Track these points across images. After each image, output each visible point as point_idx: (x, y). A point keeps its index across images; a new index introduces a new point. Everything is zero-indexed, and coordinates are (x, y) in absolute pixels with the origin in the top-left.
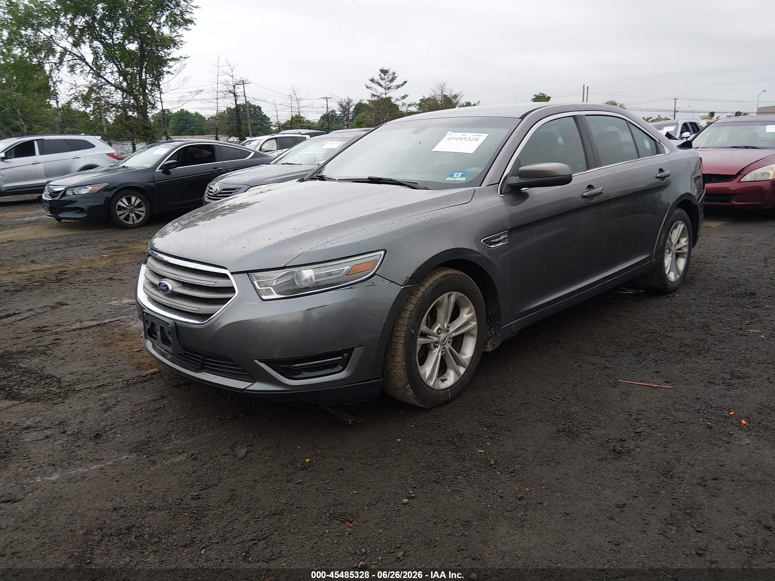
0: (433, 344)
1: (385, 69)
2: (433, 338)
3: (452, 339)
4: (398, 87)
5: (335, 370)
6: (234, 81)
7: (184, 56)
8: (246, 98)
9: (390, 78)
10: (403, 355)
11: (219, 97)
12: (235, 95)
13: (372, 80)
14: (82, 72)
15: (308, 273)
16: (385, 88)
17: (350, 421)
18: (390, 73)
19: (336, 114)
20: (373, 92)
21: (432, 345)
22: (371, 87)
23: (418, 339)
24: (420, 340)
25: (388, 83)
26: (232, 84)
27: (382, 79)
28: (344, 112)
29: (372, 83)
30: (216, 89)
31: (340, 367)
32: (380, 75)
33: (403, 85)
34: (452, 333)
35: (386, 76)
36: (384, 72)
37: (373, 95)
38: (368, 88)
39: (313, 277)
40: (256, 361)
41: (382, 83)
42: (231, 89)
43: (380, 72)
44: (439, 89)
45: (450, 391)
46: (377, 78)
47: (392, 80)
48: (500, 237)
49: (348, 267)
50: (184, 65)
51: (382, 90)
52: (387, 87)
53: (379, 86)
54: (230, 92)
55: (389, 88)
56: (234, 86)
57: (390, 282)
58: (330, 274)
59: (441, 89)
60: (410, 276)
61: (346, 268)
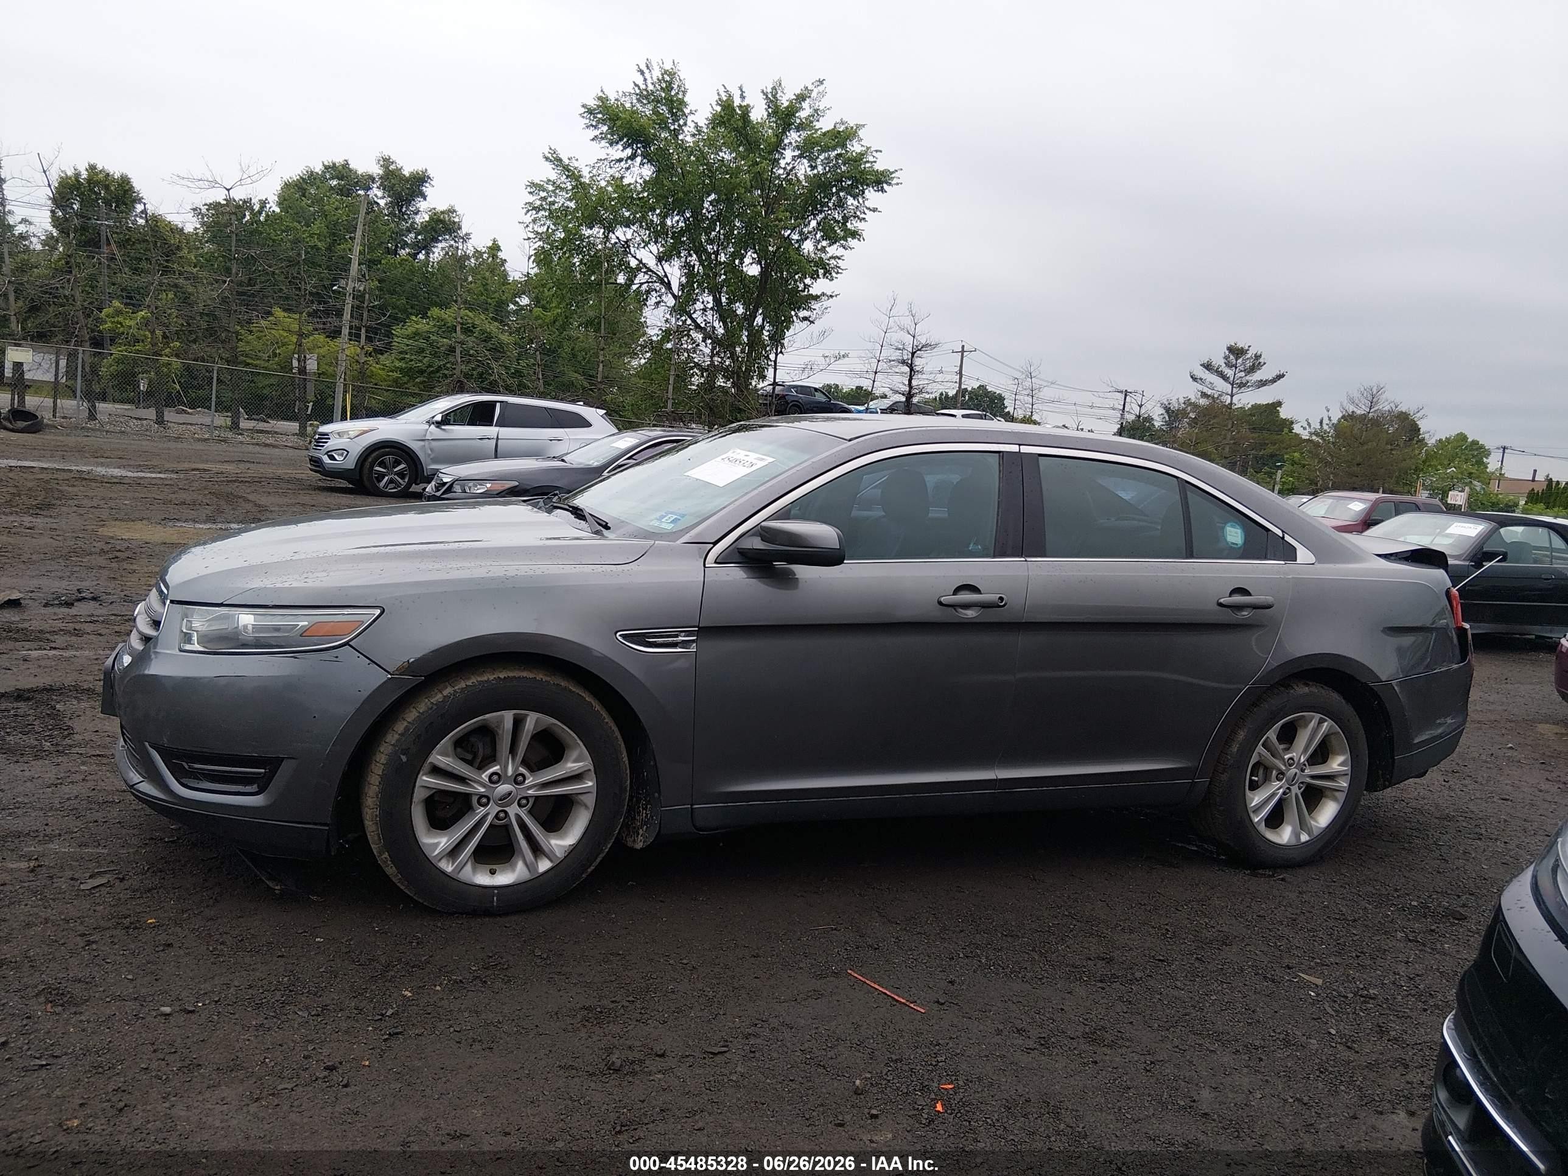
0: (477, 797)
1: (1240, 345)
2: (475, 785)
3: (531, 801)
4: (1262, 383)
5: (248, 789)
6: (915, 343)
7: (829, 293)
8: (961, 379)
9: (1249, 364)
10: (377, 795)
11: (879, 369)
12: (912, 370)
13: (1208, 366)
14: (658, 303)
15: (246, 619)
16: (1232, 385)
17: (279, 887)
18: (1248, 356)
19: (1153, 425)
20: (1206, 390)
21: (475, 799)
22: (1201, 379)
23: (420, 776)
24: (425, 778)
25: (1243, 374)
26: (910, 350)
27: (1229, 365)
28: (1168, 423)
29: (1207, 372)
30: (877, 355)
31: (254, 788)
32: (1226, 358)
33: (1274, 381)
34: (529, 788)
35: (1240, 361)
36: (1236, 352)
37: (1204, 395)
38: (1192, 377)
39: (250, 627)
40: (147, 744)
41: (1229, 372)
42: (907, 356)
43: (1227, 353)
44: (1366, 398)
45: (498, 895)
46: (1219, 361)
47: (1252, 369)
48: (677, 636)
49: (306, 623)
50: (826, 308)
51: (1227, 388)
52: (1238, 381)
53: (1221, 380)
54: (903, 362)
55: (1242, 385)
56: (913, 354)
57: (369, 661)
58: (277, 629)
59: (1370, 398)
60: (412, 660)
61: (301, 624)
